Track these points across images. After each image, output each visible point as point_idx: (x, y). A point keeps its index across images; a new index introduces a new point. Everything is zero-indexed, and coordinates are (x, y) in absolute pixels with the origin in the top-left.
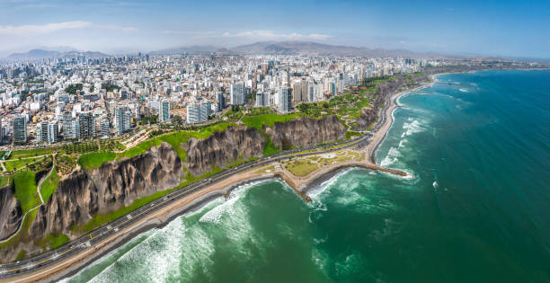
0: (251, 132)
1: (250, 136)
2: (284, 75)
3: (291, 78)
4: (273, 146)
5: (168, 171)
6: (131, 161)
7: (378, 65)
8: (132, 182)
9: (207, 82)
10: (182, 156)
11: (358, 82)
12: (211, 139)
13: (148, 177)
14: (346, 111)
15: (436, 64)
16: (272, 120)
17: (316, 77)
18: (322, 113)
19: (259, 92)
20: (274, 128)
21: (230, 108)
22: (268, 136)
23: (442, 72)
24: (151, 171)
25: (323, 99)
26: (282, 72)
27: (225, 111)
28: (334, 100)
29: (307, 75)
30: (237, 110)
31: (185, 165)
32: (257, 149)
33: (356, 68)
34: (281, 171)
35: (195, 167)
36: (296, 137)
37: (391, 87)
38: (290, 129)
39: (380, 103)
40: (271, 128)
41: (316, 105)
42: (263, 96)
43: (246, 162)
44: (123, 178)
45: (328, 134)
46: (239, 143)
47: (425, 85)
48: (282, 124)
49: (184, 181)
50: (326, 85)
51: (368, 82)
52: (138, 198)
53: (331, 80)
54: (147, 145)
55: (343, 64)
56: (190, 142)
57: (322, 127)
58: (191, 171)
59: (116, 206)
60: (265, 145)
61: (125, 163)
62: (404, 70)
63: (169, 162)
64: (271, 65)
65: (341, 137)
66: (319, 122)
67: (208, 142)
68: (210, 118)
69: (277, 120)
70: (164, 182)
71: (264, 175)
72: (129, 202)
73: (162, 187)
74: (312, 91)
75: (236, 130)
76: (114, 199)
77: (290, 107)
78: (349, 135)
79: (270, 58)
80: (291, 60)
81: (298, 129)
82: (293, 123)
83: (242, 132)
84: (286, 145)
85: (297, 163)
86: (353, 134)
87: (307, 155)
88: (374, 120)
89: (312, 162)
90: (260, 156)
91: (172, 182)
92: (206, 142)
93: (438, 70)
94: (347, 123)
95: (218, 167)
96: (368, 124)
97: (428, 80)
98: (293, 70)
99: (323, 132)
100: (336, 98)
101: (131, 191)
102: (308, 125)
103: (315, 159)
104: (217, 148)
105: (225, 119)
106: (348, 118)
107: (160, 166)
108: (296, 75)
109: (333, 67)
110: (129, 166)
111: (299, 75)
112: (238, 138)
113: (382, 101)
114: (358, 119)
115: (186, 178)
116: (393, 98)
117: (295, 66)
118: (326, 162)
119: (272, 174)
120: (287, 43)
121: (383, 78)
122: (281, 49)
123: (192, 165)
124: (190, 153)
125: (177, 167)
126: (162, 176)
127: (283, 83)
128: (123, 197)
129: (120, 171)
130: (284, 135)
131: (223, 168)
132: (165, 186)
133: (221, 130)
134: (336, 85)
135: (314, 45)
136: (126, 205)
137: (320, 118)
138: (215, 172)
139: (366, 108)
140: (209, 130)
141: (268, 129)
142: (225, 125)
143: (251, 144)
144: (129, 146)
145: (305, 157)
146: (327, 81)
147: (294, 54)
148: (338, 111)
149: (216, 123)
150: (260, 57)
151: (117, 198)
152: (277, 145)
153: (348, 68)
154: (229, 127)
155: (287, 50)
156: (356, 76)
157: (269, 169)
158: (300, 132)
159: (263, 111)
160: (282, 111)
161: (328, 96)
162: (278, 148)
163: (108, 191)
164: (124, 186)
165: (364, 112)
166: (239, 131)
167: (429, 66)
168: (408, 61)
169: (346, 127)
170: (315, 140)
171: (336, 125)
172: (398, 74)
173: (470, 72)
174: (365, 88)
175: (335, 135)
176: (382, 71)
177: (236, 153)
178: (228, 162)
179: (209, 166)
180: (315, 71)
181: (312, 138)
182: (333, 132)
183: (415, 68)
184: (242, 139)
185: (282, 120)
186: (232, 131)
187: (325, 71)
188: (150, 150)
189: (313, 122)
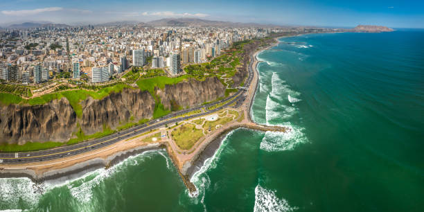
0: (144, 94)
1: (142, 97)
2: (178, 41)
3: (183, 43)
4: (162, 108)
5: (62, 124)
6: (32, 108)
7: (240, 33)
8: (29, 125)
9: (123, 46)
10: (78, 112)
11: (229, 46)
12: (106, 100)
13: (44, 125)
14: (223, 71)
15: (277, 31)
16: (163, 82)
17: (200, 42)
18: (205, 74)
19: (155, 57)
20: (165, 89)
21: (131, 69)
22: (158, 98)
23: (281, 36)
24: (47, 121)
25: (205, 61)
26: (177, 38)
27: (127, 72)
28: (214, 61)
29: (194, 41)
30: (136, 71)
31: (80, 121)
32: (148, 111)
33: (227, 35)
34: (167, 140)
35: (87, 125)
36: (183, 98)
37: (252, 48)
38: (178, 91)
39: (246, 61)
40: (162, 89)
41: (200, 66)
42: (158, 59)
43: (136, 125)
44: (22, 120)
45: (211, 93)
46: (132, 105)
47: (274, 45)
48: (171, 86)
49: (75, 137)
50: (207, 48)
51: (236, 45)
52: (31, 141)
53: (211, 45)
54: (49, 98)
55: (218, 32)
56: (87, 101)
57: (206, 87)
58: (84, 128)
59: (11, 141)
60: (155, 107)
61: (27, 109)
62: (258, 36)
63: (65, 116)
64: (170, 34)
65: (222, 94)
66: (203, 83)
67: (102, 103)
68: (111, 78)
69: (167, 83)
70: (57, 134)
71: (150, 145)
72: (22, 142)
73: (54, 138)
74: (197, 54)
75: (130, 92)
76: (11, 134)
77: (180, 70)
78: (228, 92)
79: (170, 28)
80: (184, 30)
81: (184, 91)
82: (181, 85)
83: (135, 94)
84: (174, 106)
85: (183, 128)
86: (231, 91)
87: (192, 117)
88: (245, 76)
89: (197, 127)
90: (150, 118)
91: (64, 136)
92: (100, 103)
93: (279, 35)
94: (225, 82)
95: (109, 128)
96: (242, 80)
97: (275, 42)
98: (184, 37)
99: (207, 92)
100: (215, 59)
101: (26, 133)
102: (194, 85)
103: (200, 123)
104: (110, 109)
105: (124, 79)
106: (225, 77)
107: (56, 118)
108: (186, 40)
109: (211, 35)
110: (29, 112)
111: (188, 41)
112: (131, 99)
113: (248, 59)
114: (233, 77)
115: (77, 135)
116: (254, 56)
117: (186, 34)
118: (210, 126)
119: (158, 144)
120: (181, 19)
121: (246, 41)
122: (178, 23)
123: (85, 123)
124: (85, 111)
125: (71, 123)
126: (57, 128)
127: (176, 47)
128: (19, 135)
129: (21, 113)
130: (173, 96)
131: (113, 129)
132: (57, 138)
133: (117, 91)
134: (215, 49)
135: (199, 20)
136: (19, 143)
137: (203, 79)
138: (106, 133)
139: (238, 66)
140: (106, 91)
141: (159, 92)
142: (121, 86)
143: (142, 106)
144: (34, 95)
145: (190, 121)
146: (207, 45)
147: (186, 26)
148: (218, 71)
149: (115, 84)
150: (163, 28)
151: (14, 134)
152: (166, 106)
153: (221, 35)
154: (125, 88)
155: (182, 23)
156: (228, 42)
157: (155, 135)
158: (187, 93)
159: (157, 73)
160: (172, 73)
161: (209, 58)
162: (167, 109)
163: (7, 127)
164: (21, 127)
165: (237, 70)
166: (133, 93)
167: (273, 33)
168: (259, 30)
169: (225, 85)
170: (199, 101)
171: (217, 85)
172: (255, 38)
173: (298, 35)
174: (235, 50)
175: (217, 93)
176: (245, 37)
177: (128, 114)
178: (120, 124)
179: (101, 126)
180: (199, 37)
181: (197, 98)
182: (215, 92)
183: (265, 34)
184: (135, 101)
185: (171, 82)
186: (128, 92)
187: (206, 38)
188: (51, 102)
189: (198, 83)
